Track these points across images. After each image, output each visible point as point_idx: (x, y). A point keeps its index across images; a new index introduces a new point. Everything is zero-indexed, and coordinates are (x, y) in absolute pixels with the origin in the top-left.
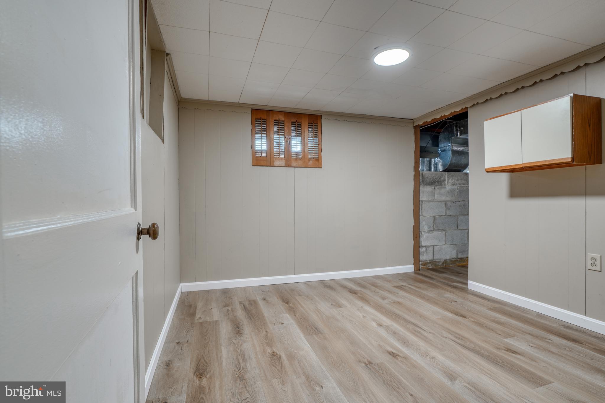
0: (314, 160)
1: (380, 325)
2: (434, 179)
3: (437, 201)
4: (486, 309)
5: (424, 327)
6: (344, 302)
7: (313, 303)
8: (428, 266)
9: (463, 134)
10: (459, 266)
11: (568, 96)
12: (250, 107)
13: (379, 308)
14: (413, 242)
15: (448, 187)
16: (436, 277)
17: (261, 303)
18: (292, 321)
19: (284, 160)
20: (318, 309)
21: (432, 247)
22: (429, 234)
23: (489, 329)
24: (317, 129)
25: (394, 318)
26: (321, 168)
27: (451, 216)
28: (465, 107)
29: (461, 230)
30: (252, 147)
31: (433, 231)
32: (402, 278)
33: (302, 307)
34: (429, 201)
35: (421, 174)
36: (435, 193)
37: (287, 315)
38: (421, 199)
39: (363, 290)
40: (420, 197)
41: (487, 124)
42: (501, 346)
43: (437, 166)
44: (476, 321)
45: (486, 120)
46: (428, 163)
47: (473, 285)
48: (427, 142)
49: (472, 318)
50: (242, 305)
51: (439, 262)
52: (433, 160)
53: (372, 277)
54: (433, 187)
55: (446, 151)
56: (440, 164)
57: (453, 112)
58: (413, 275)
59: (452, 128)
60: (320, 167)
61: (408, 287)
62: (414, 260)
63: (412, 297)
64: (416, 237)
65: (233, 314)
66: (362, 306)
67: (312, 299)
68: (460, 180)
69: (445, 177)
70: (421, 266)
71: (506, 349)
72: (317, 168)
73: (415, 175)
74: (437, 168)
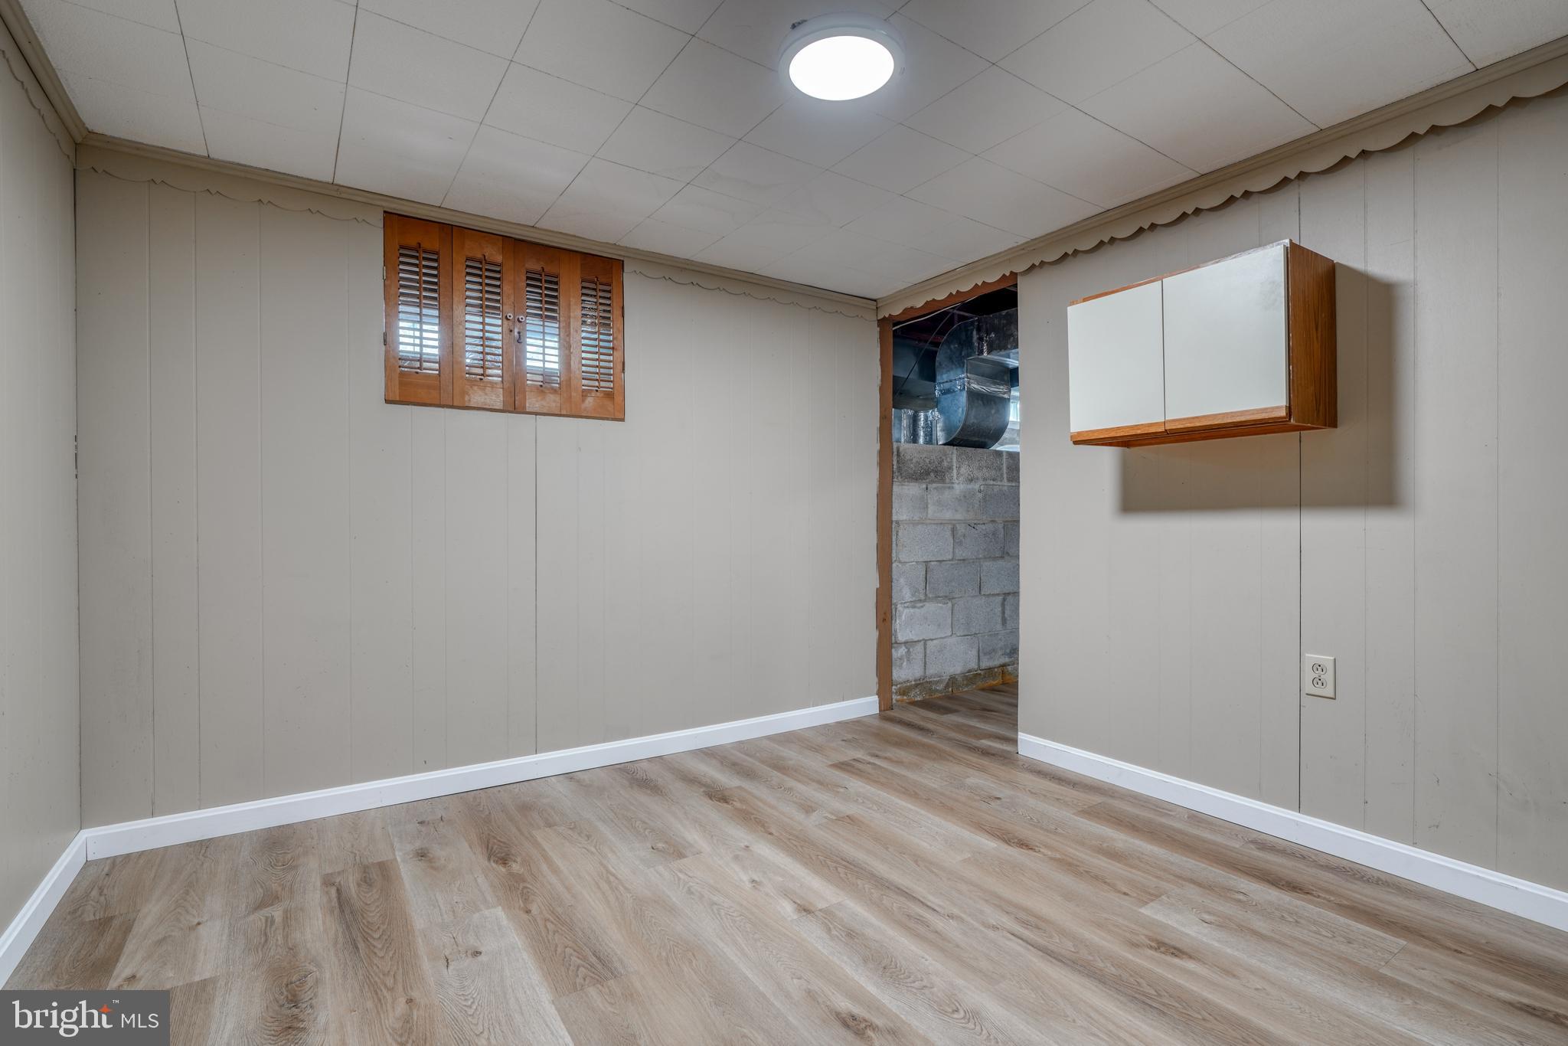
0: (598, 394)
1: (805, 910)
2: (926, 466)
3: (932, 522)
4: (1074, 814)
5: (931, 898)
6: (692, 836)
7: (593, 849)
8: (912, 694)
9: (996, 350)
10: (983, 690)
11: (1278, 244)
12: (379, 203)
13: (798, 845)
14: (875, 634)
15: (959, 487)
16: (935, 727)
17: (407, 872)
18: (515, 938)
19: (501, 390)
20: (608, 871)
21: (922, 642)
22: (917, 610)
23: (1096, 878)
24: (608, 302)
25: (842, 875)
26: (623, 420)
27: (964, 560)
28: (1011, 272)
29: (989, 595)
30: (388, 339)
31: (925, 601)
32: (849, 737)
33: (556, 871)
34: (915, 524)
35: (895, 450)
36: (929, 501)
37: (499, 912)
38: (894, 518)
39: (747, 785)
40: (894, 511)
41: (1076, 314)
42: (1138, 935)
43: (932, 430)
44: (1058, 856)
45: (1072, 303)
46: (911, 421)
47: (1031, 745)
48: (908, 369)
49: (1046, 846)
50: (333, 891)
51: (938, 682)
52: (922, 415)
53: (769, 738)
54: (924, 486)
55: (954, 391)
56: (940, 426)
57: (980, 284)
58: (877, 723)
59: (969, 333)
60: (621, 417)
61: (869, 763)
62: (880, 683)
63: (883, 795)
64: (884, 620)
65: (286, 937)
66: (746, 844)
67: (588, 837)
68: (985, 470)
69: (952, 459)
70: (895, 697)
71: (1153, 944)
72: (607, 419)
73: (881, 453)
74: (931, 435)
